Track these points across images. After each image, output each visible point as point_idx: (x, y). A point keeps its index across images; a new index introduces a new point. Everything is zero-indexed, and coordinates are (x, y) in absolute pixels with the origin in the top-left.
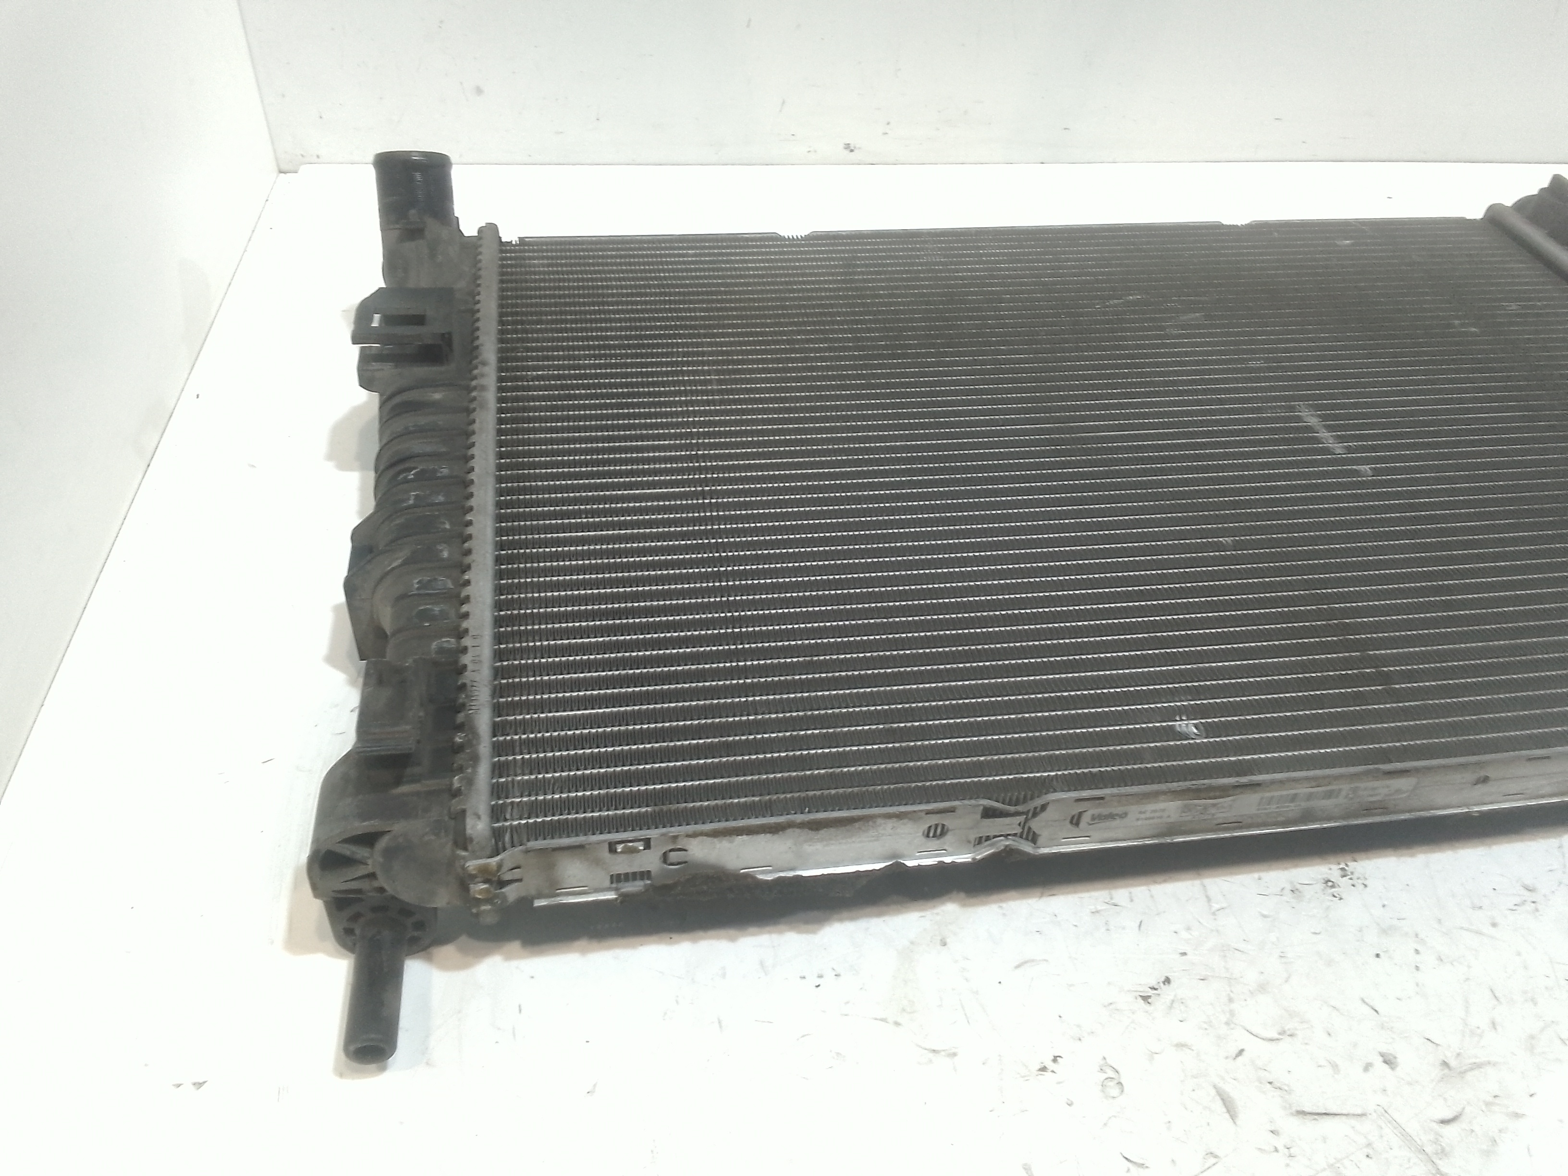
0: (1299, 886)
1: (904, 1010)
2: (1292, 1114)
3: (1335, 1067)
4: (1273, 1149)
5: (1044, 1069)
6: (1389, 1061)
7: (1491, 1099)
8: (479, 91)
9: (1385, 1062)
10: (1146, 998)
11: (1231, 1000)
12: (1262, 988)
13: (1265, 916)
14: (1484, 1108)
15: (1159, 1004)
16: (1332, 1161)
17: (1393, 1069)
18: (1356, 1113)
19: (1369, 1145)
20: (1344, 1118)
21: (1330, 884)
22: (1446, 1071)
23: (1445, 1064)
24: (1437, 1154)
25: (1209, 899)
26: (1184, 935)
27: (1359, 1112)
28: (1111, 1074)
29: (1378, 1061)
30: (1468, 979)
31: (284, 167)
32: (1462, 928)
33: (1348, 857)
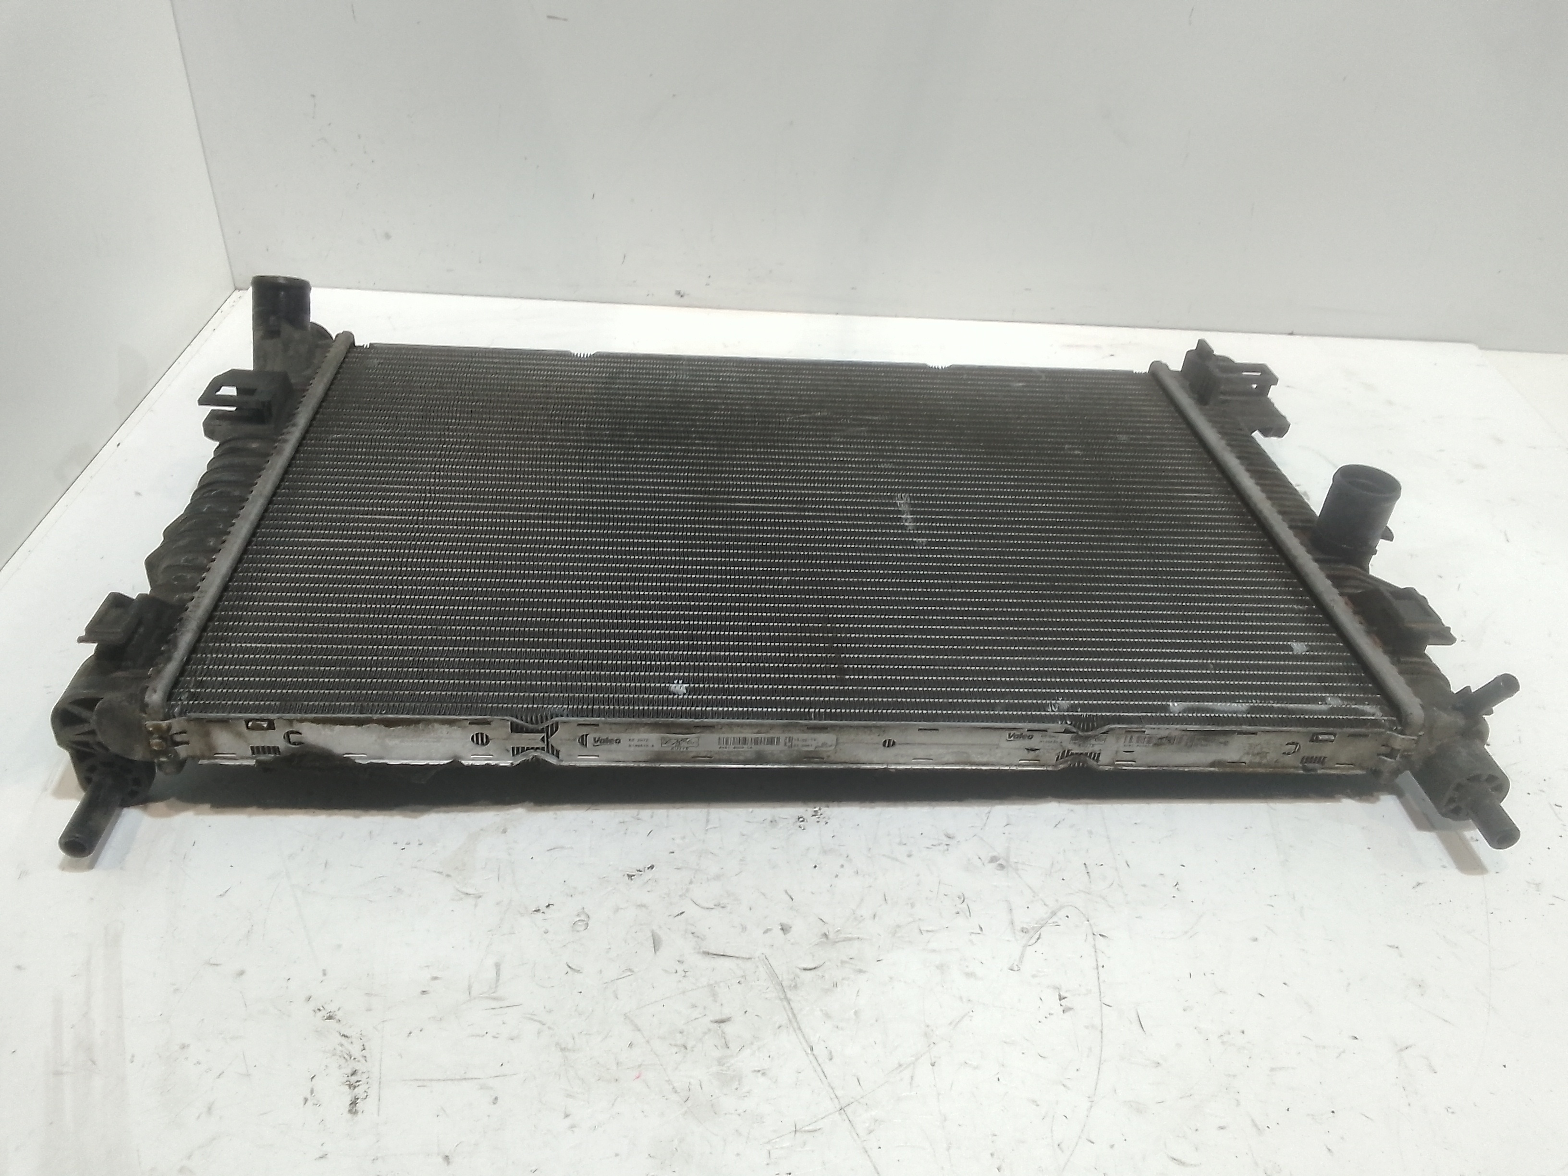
0: (777, 819)
1: (457, 868)
2: (699, 953)
3: (744, 928)
4: (675, 971)
5: (537, 911)
6: (784, 929)
7: (848, 960)
8: (388, 236)
9: (782, 929)
10: (630, 876)
11: (691, 882)
12: (717, 877)
13: (743, 835)
14: (839, 964)
15: (638, 881)
16: (711, 982)
17: (785, 934)
18: (744, 956)
19: (744, 976)
20: (734, 959)
21: (801, 819)
22: (824, 940)
23: (825, 936)
24: (790, 986)
25: (708, 821)
26: (678, 841)
27: (747, 957)
28: (583, 917)
29: (777, 929)
30: (870, 886)
31: (239, 285)
32: (884, 855)
33: (824, 804)
